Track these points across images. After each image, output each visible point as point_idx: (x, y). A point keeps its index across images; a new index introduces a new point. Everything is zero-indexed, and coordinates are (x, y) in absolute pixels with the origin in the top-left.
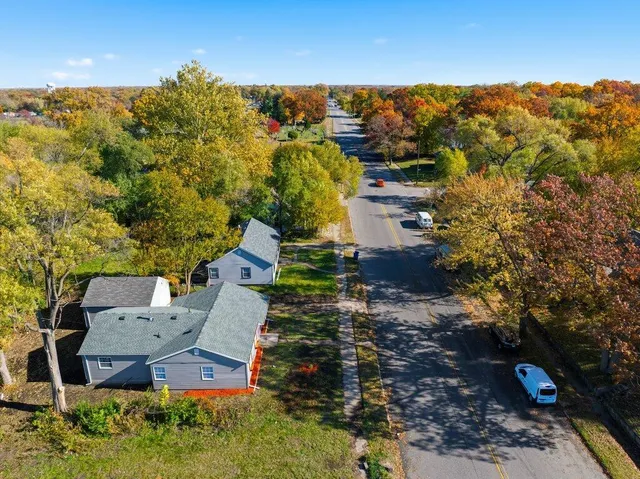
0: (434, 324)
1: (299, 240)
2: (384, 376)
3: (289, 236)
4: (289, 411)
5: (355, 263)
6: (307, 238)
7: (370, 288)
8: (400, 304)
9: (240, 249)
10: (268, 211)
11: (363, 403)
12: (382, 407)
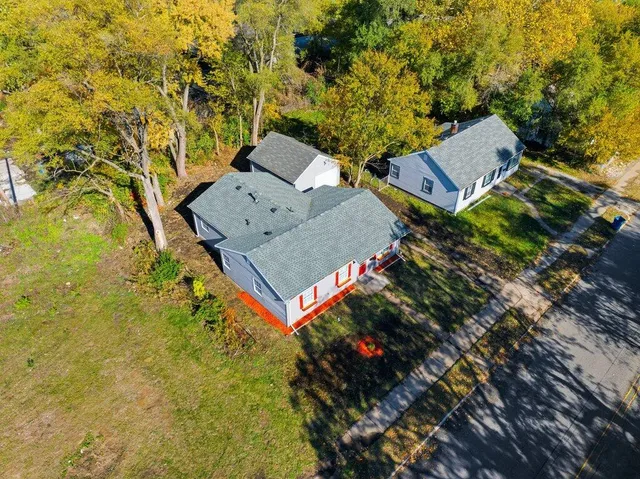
0: (620, 405)
1: (561, 164)
2: (447, 426)
3: (551, 155)
4: (294, 383)
5: (606, 234)
6: (574, 167)
7: (584, 286)
8: (603, 337)
9: (426, 153)
10: (529, 110)
11: (377, 439)
12: (392, 464)
